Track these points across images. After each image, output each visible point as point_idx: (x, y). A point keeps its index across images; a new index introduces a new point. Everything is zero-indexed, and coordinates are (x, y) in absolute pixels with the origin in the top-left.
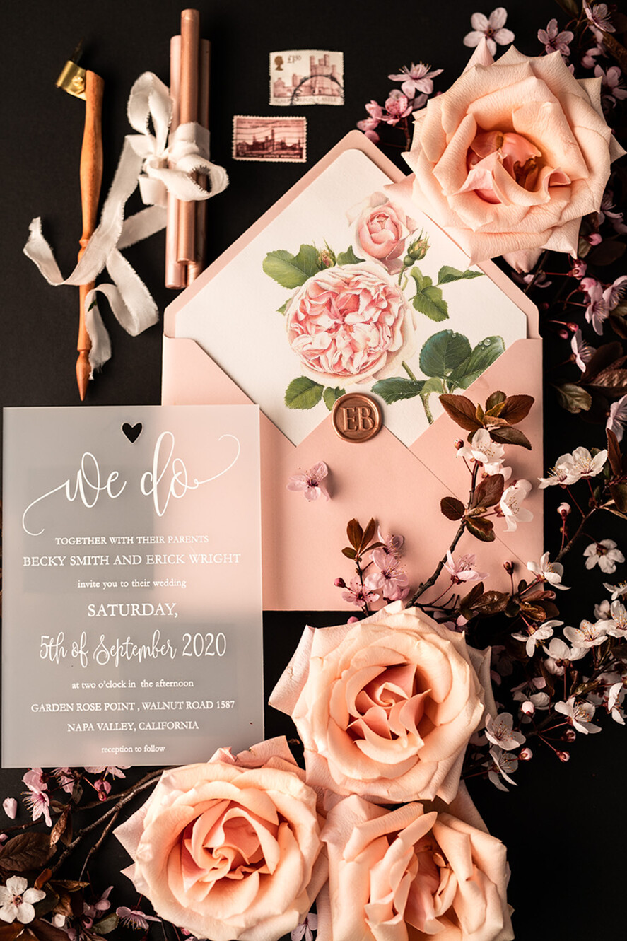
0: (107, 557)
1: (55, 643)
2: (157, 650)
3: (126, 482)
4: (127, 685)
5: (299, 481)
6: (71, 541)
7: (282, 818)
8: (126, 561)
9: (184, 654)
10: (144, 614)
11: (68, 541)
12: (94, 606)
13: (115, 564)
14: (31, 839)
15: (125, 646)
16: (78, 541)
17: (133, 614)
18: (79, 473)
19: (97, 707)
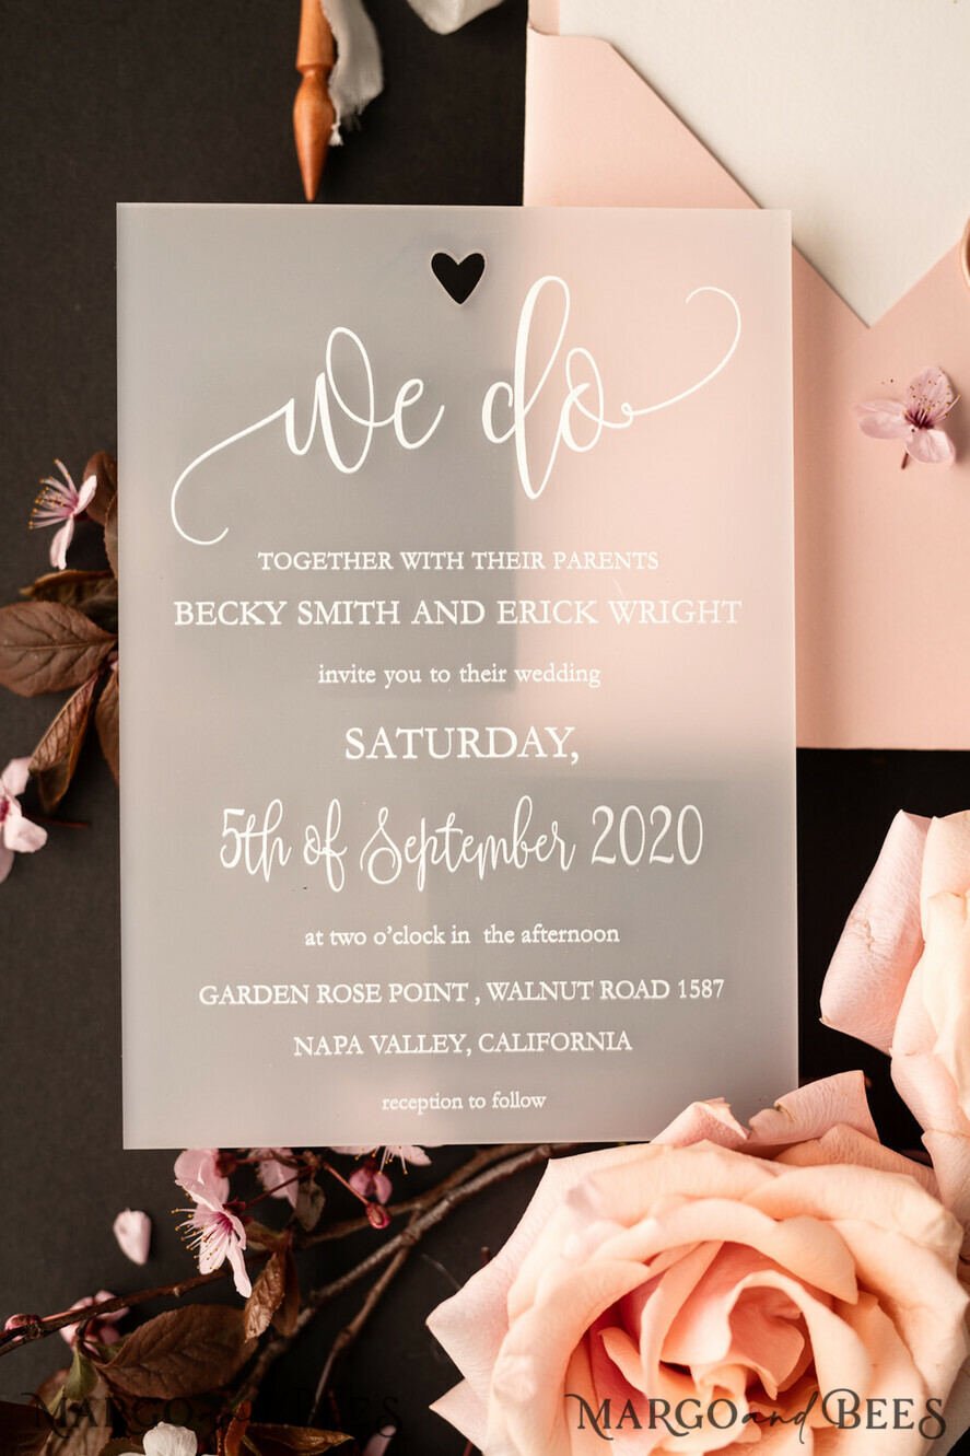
0: (395, 604)
1: (259, 828)
2: (527, 850)
3: (442, 408)
4: (447, 937)
5: (886, 415)
6: (301, 561)
7: (865, 1287)
8: (444, 616)
9: (595, 859)
10: (492, 754)
11: (293, 561)
12: (360, 731)
13: (415, 622)
14: (196, 1322)
15: (441, 837)
16: (317, 561)
17: (464, 755)
18: (321, 380)
19: (370, 993)
